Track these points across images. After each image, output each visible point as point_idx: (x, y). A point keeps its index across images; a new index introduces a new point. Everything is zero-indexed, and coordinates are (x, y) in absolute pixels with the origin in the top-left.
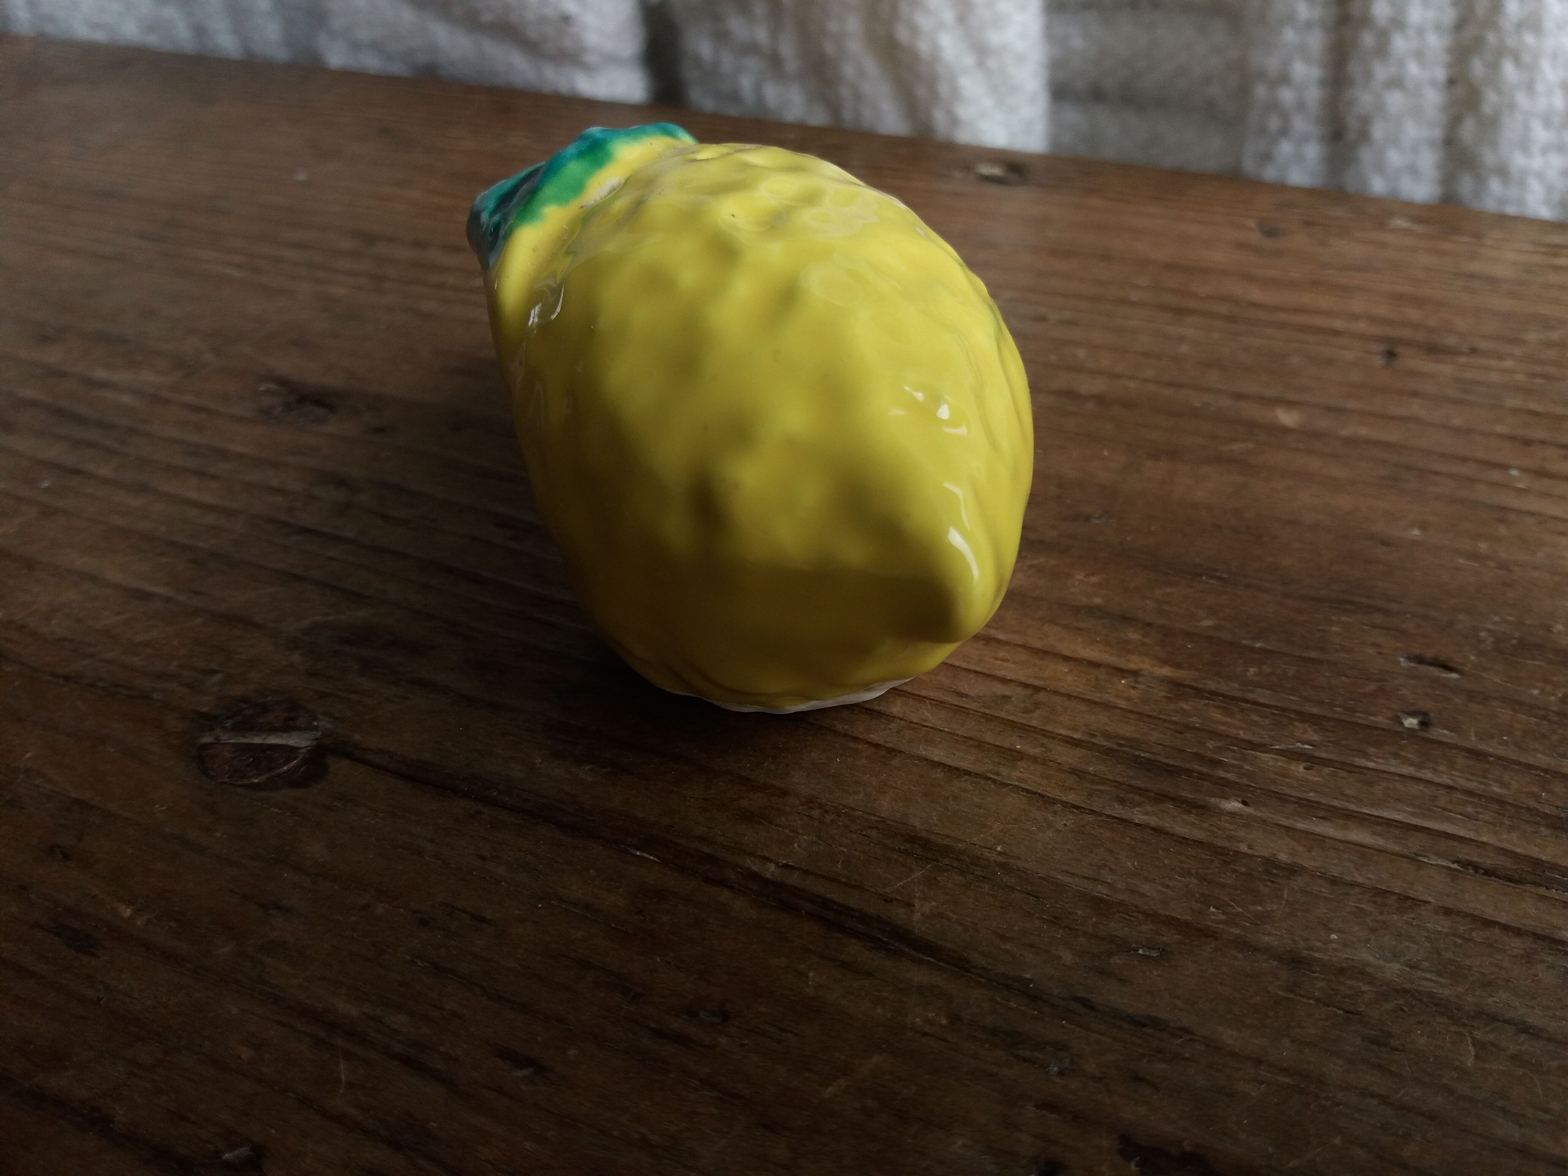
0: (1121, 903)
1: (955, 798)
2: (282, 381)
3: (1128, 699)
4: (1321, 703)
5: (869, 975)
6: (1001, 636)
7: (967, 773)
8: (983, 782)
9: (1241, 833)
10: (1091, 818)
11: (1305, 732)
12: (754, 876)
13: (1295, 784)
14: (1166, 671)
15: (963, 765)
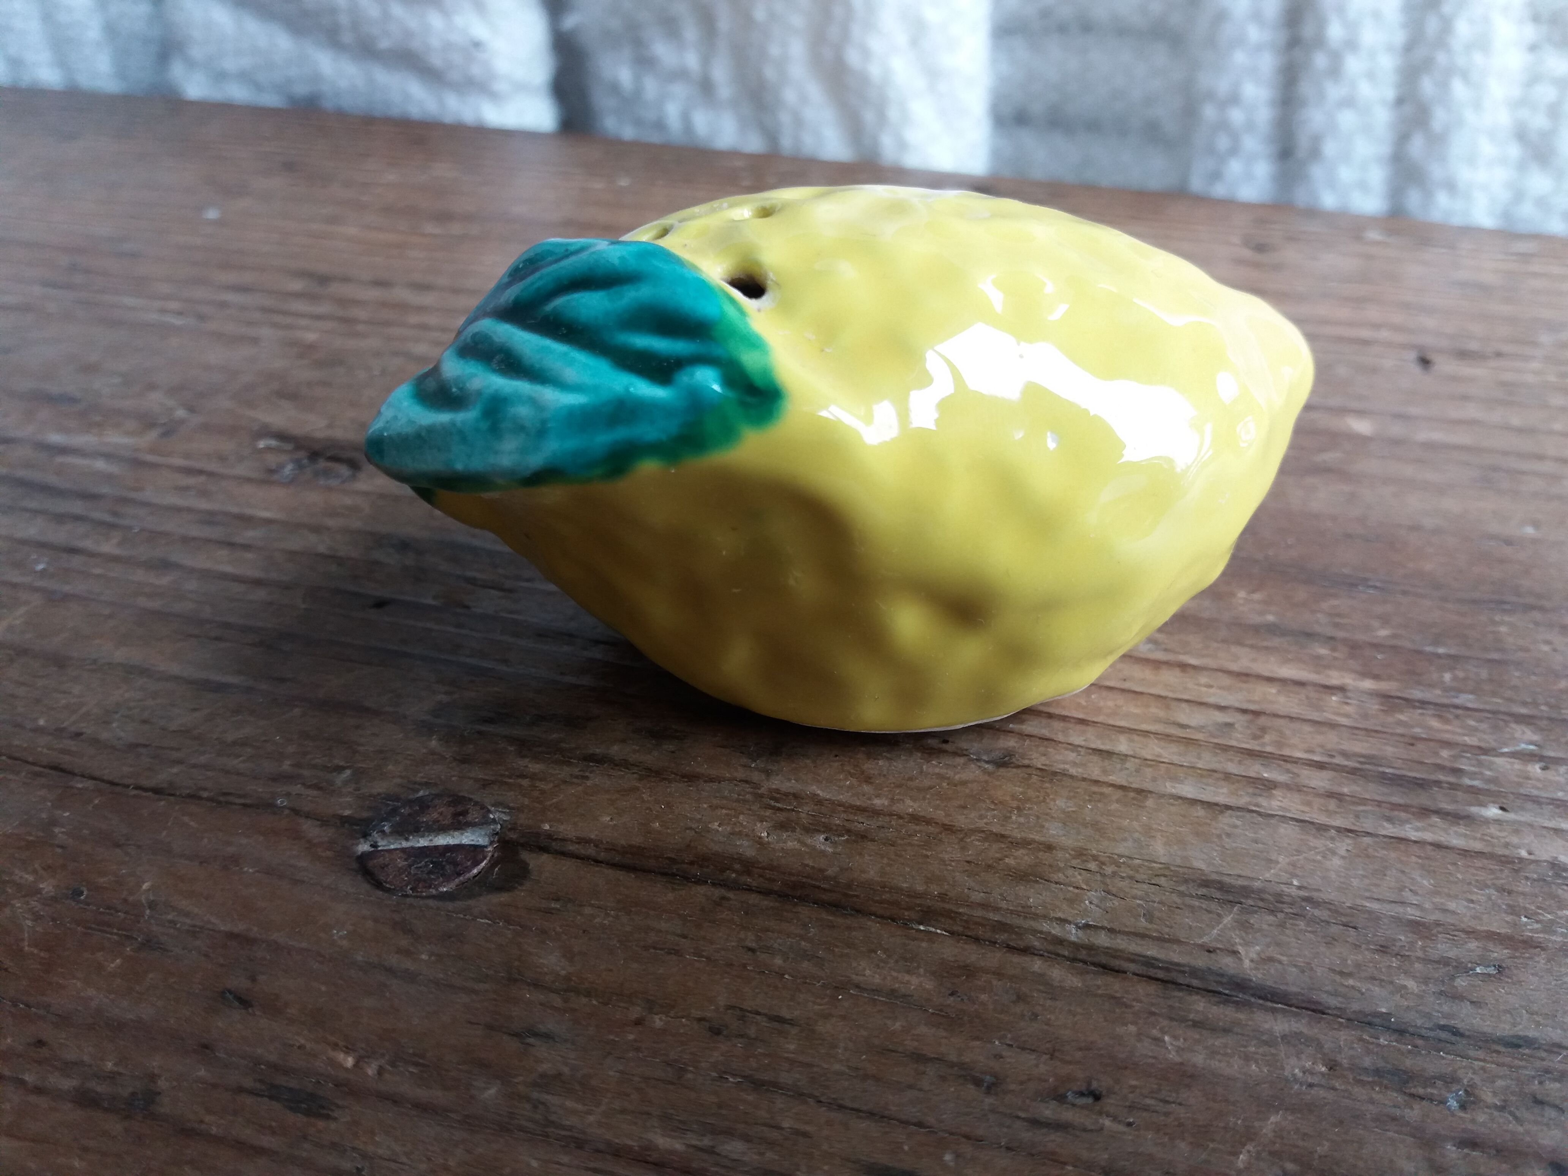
0: (1437, 924)
1: (1228, 835)
2: (282, 436)
3: (1347, 716)
4: (1524, 704)
5: (1226, 1031)
6: (1193, 661)
7: (1228, 807)
8: (1248, 815)
9: (1515, 840)
10: (1367, 840)
11: (1524, 733)
12: (1060, 941)
13: (1540, 785)
14: (1368, 684)
15: (1221, 799)
